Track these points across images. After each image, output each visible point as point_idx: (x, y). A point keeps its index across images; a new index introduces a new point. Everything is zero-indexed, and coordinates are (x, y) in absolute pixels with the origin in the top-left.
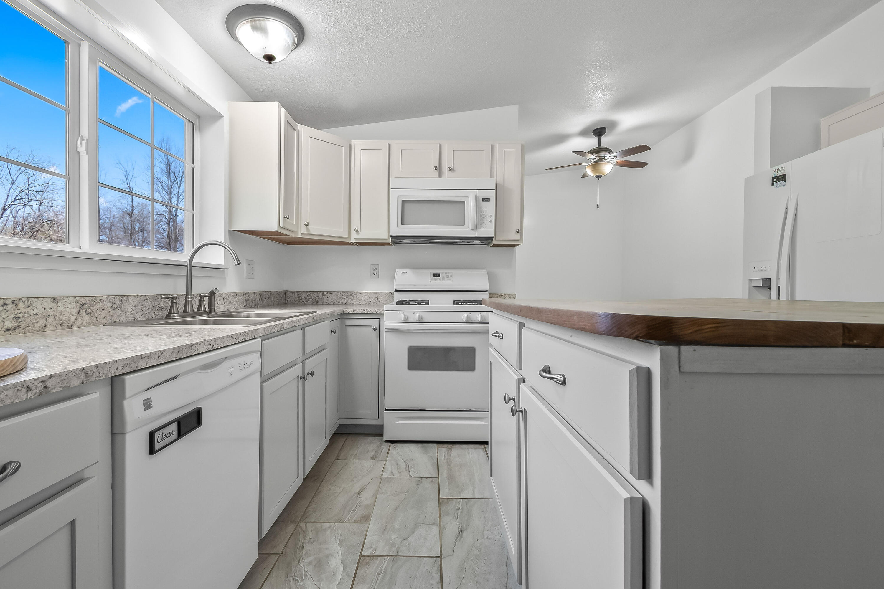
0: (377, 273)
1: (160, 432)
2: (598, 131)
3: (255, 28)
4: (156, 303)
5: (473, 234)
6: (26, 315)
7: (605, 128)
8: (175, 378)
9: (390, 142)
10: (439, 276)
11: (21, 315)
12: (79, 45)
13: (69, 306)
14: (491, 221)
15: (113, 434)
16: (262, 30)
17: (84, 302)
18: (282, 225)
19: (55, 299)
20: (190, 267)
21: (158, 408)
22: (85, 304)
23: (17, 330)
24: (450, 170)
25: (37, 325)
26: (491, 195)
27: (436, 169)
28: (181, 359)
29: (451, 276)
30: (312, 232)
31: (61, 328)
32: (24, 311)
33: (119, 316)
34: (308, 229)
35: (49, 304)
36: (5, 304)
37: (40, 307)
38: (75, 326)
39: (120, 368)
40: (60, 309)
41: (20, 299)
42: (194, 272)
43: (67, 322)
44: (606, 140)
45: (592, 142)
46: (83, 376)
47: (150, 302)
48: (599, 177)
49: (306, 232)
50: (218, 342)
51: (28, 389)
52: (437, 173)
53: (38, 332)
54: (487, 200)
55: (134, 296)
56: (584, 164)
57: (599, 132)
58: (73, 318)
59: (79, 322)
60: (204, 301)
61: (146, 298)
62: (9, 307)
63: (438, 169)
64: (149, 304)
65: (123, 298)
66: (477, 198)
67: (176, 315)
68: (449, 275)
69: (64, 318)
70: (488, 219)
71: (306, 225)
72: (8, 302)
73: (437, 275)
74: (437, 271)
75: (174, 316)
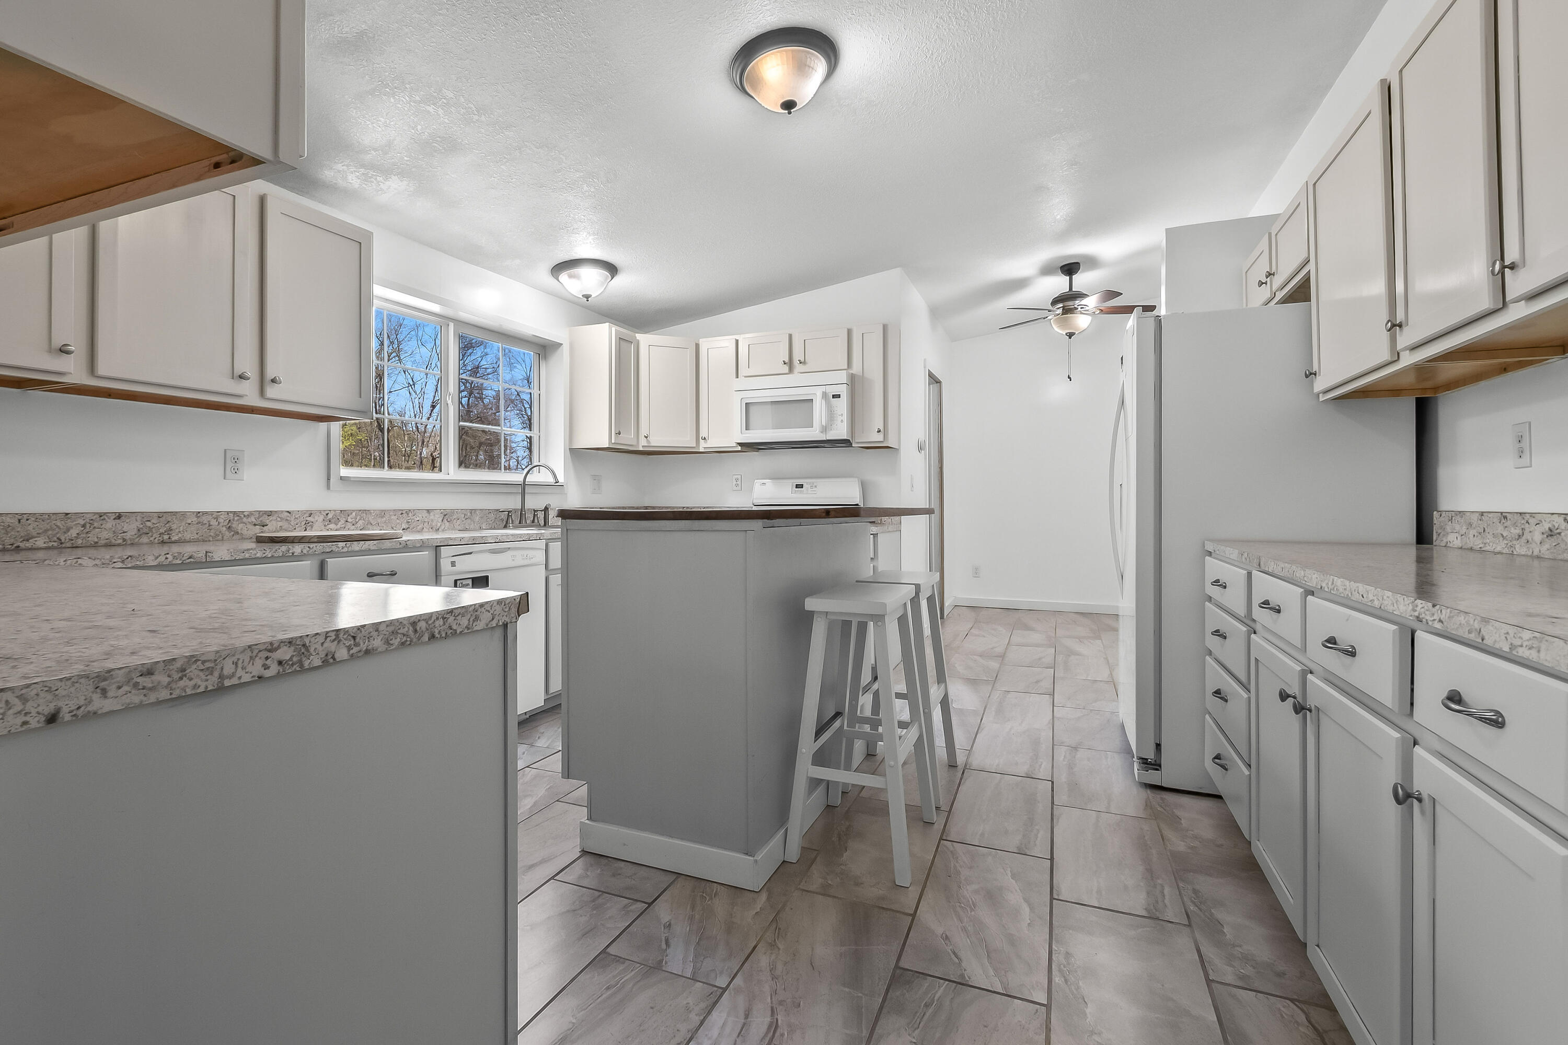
0: (740, 485)
1: (461, 581)
2: (1066, 268)
3: (570, 276)
4: (498, 516)
5: (823, 437)
6: (413, 521)
7: (1078, 263)
8: (470, 553)
9: (737, 337)
10: (802, 487)
11: (410, 521)
12: (448, 325)
13: (437, 516)
14: (842, 421)
15: (436, 576)
16: (576, 277)
17: (445, 513)
18: (613, 442)
19: (428, 511)
20: (524, 485)
21: (458, 567)
22: (447, 514)
23: (408, 530)
24: (800, 363)
25: (418, 527)
26: (843, 390)
27: (785, 364)
28: (475, 544)
29: (815, 487)
30: (653, 444)
31: (432, 530)
32: (412, 518)
33: (470, 524)
34: (648, 442)
35: (425, 514)
36: (402, 514)
37: (420, 516)
38: (440, 530)
39: (439, 542)
40: (432, 517)
41: (410, 510)
42: (527, 489)
43: (435, 527)
44: (1081, 280)
45: (1059, 283)
46: (421, 542)
47: (493, 515)
48: (1070, 335)
49: (646, 445)
50: (504, 537)
51: (400, 544)
52: (786, 369)
53: (419, 532)
54: (839, 396)
55: (481, 510)
56: (1048, 318)
57: (1070, 269)
58: (439, 524)
59: (443, 527)
60: (537, 514)
61: (490, 511)
62: (404, 515)
63: (790, 364)
64: (492, 516)
65: (472, 511)
66: (825, 395)
67: (511, 525)
68: (813, 486)
69: (434, 524)
70: (840, 418)
71: (646, 437)
72: (404, 512)
73: (799, 486)
74: (799, 482)
75: (509, 526)
